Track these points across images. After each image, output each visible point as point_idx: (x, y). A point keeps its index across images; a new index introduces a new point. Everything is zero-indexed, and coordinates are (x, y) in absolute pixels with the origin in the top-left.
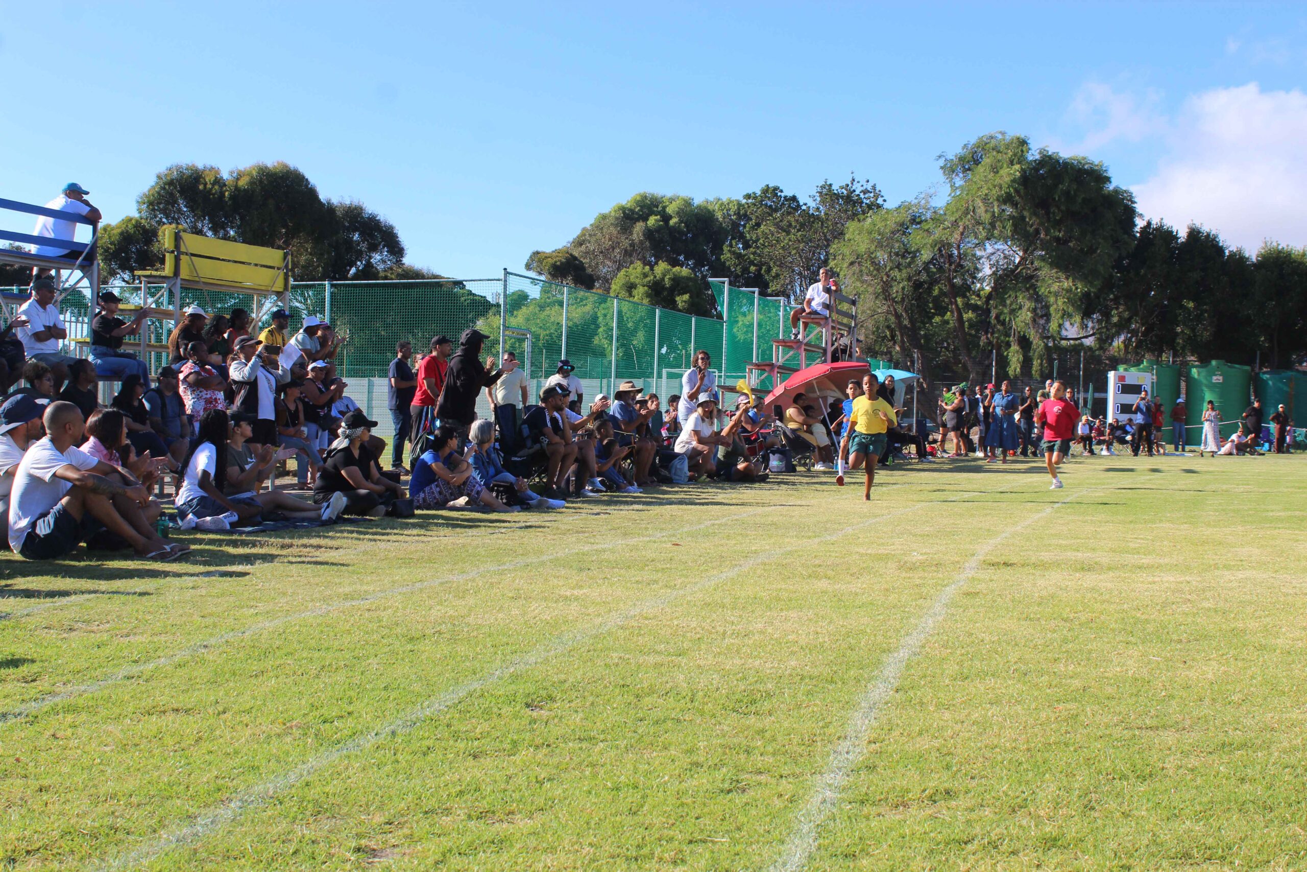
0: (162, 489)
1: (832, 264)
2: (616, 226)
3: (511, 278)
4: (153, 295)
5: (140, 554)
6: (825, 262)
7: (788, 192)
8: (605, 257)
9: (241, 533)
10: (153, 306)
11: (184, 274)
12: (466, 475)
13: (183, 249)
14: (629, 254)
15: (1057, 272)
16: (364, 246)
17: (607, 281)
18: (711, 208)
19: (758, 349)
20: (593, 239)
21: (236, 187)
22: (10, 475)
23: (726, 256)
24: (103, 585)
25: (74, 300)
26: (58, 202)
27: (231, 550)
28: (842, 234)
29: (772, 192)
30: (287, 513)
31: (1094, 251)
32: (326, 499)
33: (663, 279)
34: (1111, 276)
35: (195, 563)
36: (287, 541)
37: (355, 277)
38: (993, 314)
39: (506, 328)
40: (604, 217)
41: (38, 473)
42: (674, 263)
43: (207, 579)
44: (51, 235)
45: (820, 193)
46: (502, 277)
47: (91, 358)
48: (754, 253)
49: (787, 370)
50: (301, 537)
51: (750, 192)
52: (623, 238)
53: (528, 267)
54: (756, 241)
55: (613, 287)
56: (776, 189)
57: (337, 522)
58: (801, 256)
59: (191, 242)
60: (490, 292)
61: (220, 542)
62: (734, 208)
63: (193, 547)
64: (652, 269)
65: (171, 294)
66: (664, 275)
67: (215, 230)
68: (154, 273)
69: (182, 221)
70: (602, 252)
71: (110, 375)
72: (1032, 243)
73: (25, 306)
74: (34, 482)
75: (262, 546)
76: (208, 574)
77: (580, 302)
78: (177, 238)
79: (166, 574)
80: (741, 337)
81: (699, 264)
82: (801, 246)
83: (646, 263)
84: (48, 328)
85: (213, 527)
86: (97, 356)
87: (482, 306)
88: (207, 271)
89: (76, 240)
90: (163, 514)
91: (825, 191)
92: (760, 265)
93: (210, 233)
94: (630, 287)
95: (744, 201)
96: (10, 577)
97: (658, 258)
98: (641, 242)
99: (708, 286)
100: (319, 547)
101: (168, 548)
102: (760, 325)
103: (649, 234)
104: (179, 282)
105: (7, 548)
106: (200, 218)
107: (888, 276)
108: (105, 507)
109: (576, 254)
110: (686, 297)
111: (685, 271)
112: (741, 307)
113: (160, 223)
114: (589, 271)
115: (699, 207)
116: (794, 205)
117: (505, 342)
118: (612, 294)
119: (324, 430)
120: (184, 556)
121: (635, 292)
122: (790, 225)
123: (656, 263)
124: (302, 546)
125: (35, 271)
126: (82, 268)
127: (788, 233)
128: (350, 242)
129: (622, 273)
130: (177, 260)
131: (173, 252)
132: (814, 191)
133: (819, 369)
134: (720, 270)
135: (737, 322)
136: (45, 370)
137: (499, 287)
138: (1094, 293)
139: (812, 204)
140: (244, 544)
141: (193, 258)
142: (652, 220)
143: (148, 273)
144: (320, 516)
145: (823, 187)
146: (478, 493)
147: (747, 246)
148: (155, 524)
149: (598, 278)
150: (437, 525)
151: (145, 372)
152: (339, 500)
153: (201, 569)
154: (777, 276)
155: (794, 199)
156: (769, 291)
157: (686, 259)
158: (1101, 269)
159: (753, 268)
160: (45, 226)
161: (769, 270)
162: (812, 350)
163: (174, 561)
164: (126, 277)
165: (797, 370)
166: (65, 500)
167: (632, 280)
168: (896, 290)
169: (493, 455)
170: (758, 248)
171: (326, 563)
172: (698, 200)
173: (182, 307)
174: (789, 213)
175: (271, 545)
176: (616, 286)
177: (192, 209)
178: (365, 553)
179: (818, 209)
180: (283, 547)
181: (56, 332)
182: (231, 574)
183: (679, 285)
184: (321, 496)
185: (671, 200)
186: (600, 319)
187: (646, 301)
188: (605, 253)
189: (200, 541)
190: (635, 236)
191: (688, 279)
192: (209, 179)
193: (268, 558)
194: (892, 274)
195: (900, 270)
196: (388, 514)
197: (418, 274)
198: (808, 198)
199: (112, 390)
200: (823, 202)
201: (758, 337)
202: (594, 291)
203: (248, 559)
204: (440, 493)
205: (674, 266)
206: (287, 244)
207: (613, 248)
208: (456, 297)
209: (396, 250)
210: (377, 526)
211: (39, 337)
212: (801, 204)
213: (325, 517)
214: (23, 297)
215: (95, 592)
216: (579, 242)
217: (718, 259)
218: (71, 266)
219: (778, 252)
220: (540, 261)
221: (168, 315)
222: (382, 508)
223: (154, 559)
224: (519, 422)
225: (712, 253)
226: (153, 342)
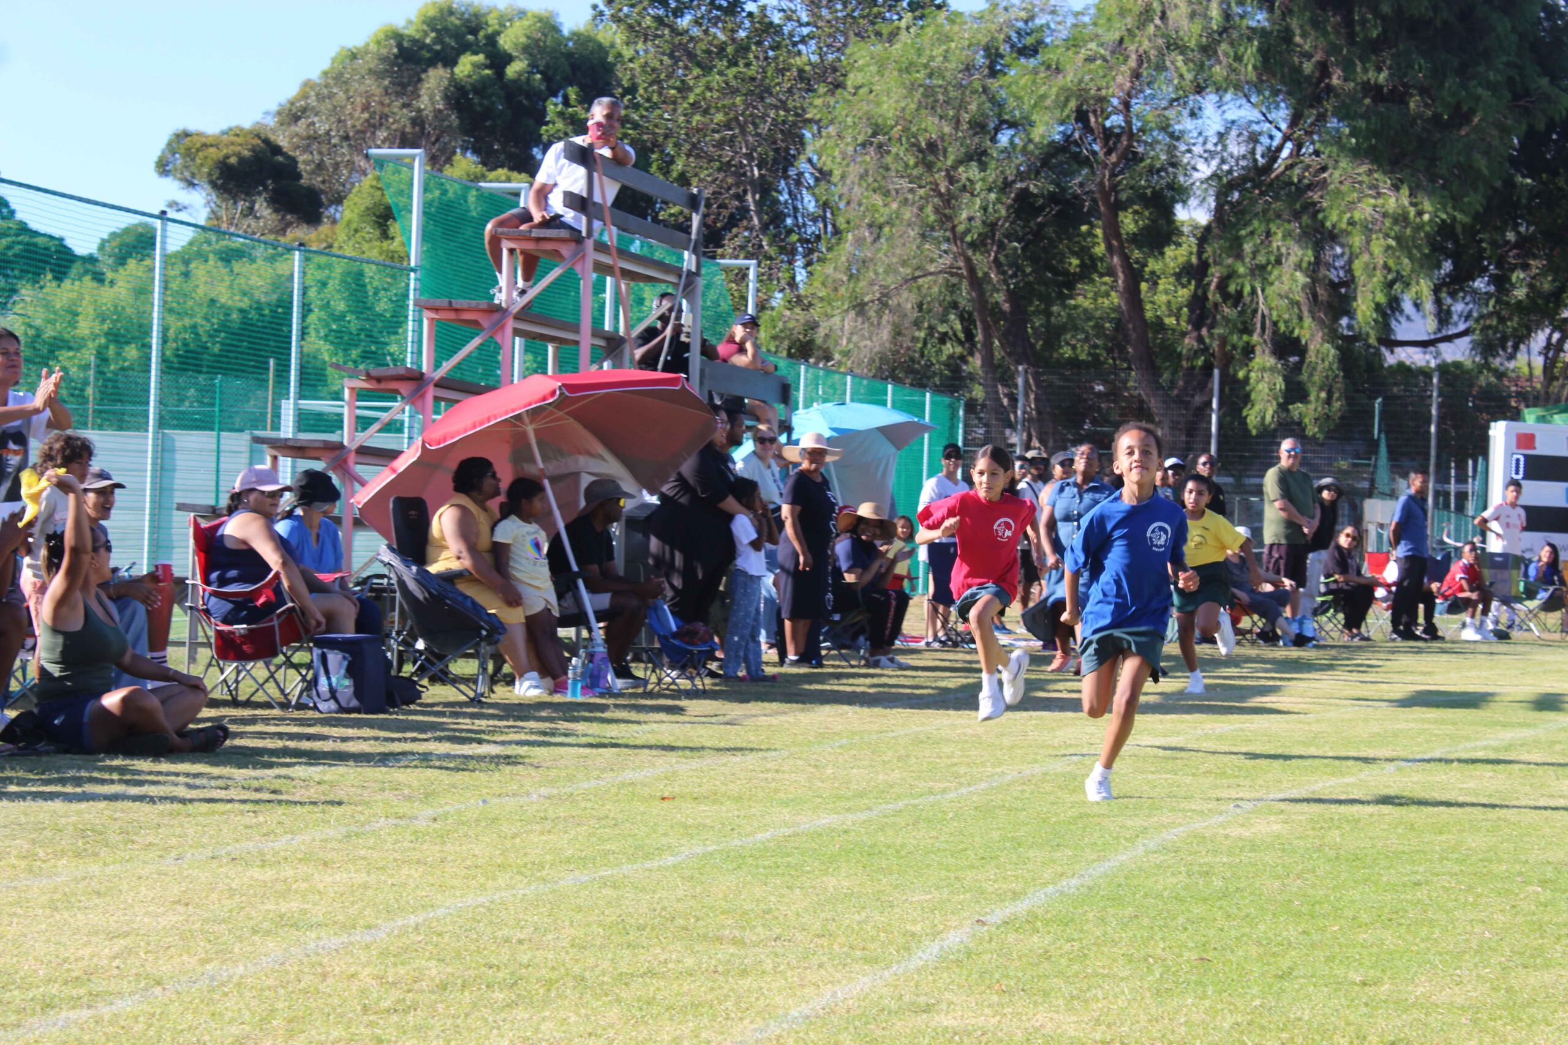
2: (377, 75)
15: (1370, 172)
17: (337, 200)
20: (324, 106)
31: (1467, 118)
34: (1510, 184)
38: (1215, 274)
52: (396, 100)
53: (164, 168)
70: (346, 138)
72: (1316, 100)
83: (434, 157)
97: (460, 144)
103: (458, 95)
107: (952, 180)
109: (283, 140)
123: (456, 159)
138: (1464, 225)
142: (466, 65)
158: (1481, 163)
168: (969, 211)
190: (424, 102)
194: (963, 173)
195: (983, 167)
216: (291, 114)
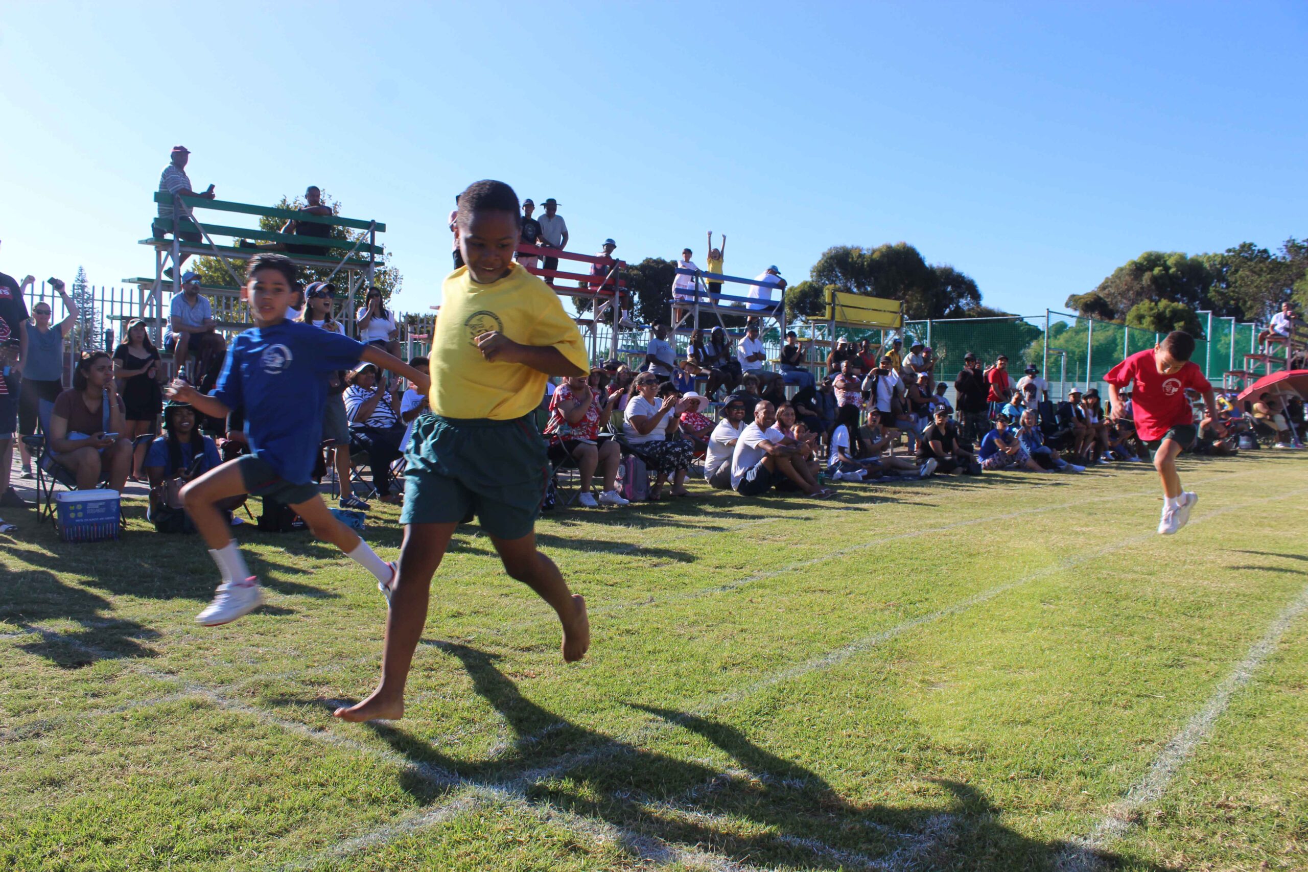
0: (822, 453)
1: (1295, 297)
2: (1130, 275)
3: (1052, 315)
4: (820, 330)
5: (806, 494)
6: (1289, 296)
7: (1261, 246)
8: (1122, 297)
9: (869, 483)
10: (820, 338)
11: (838, 318)
12: (1017, 448)
13: (837, 302)
14: (1140, 295)
16: (954, 295)
17: (1123, 313)
18: (1200, 260)
19: (1234, 360)
20: (1114, 285)
21: (872, 260)
22: (732, 445)
23: (1211, 293)
24: (784, 513)
25: (772, 334)
26: (761, 277)
27: (862, 494)
28: (1304, 275)
29: (1247, 247)
30: (898, 471)
32: (924, 462)
33: (1164, 312)
35: (840, 501)
36: (898, 488)
37: (949, 316)
39: (1048, 348)
40: (1121, 269)
41: (750, 444)
42: (1173, 300)
43: (845, 511)
44: (757, 297)
45: (1286, 246)
46: (1046, 314)
47: (780, 372)
48: (1233, 291)
49: (1257, 375)
50: (907, 486)
51: (1231, 247)
52: (1135, 283)
53: (1067, 305)
54: (1236, 282)
55: (1128, 318)
56: (1251, 244)
57: (931, 476)
58: (1270, 293)
59: (842, 298)
60: (1040, 324)
61: (855, 489)
62: (1218, 260)
63: (839, 491)
64: (1156, 304)
65: (830, 331)
66: (1165, 308)
67: (858, 287)
68: (819, 318)
69: (838, 282)
70: (1120, 294)
71: (793, 382)
73: (742, 340)
74: (747, 448)
75: (881, 491)
76: (847, 508)
77: (1104, 329)
78: (833, 296)
79: (822, 507)
80: (1223, 351)
81: (1192, 298)
82: (1271, 285)
83: (1152, 301)
84: (755, 354)
85: (852, 478)
86: (784, 370)
87: (1035, 333)
88: (852, 315)
89: (772, 299)
90: (821, 470)
91: (1290, 244)
92: (1237, 300)
93: (855, 290)
94: (1140, 318)
95: (1226, 254)
96: (731, 505)
97: (1161, 295)
98: (1149, 286)
99: (1197, 316)
100: (917, 493)
101: (823, 491)
102: (1236, 342)
103: (1154, 280)
104: (834, 323)
105: (730, 488)
106: (847, 280)
108: (786, 465)
109: (1101, 295)
110: (1182, 323)
111: (1180, 305)
112: (1223, 330)
113: (824, 284)
114: (1111, 307)
115: (1192, 260)
116: (1265, 256)
117: (1048, 356)
118: (1127, 324)
119: (922, 416)
120: (835, 497)
121: (1144, 321)
122: (1261, 270)
123: (1159, 300)
124: (906, 492)
125: (748, 319)
126: (775, 316)
127: (1260, 275)
128: (945, 292)
129: (1134, 308)
130: (833, 309)
131: (829, 304)
132: (1281, 245)
133: (1281, 375)
134: (1207, 304)
135: (1220, 341)
136: (754, 380)
137: (1044, 320)
139: (1279, 254)
140: (872, 491)
141: (844, 308)
142: (1156, 271)
143: (815, 318)
144: (920, 473)
145: (1288, 241)
146: (1025, 460)
147: (1228, 286)
148: (816, 476)
149: (1117, 312)
150: (997, 481)
151: (812, 379)
152: (932, 463)
153: (843, 505)
154: (1251, 307)
155: (1265, 251)
156: (1245, 318)
157: (1183, 296)
159: (1232, 302)
160: (754, 291)
161: (1245, 302)
162: (1277, 361)
163: (827, 499)
164: (804, 318)
165: (1263, 376)
166: (763, 460)
167: (1142, 312)
169: (1036, 436)
170: (1236, 287)
171: (921, 504)
172: (1190, 255)
173: (837, 337)
174: (1261, 262)
175: (887, 491)
176: (1129, 317)
177: (844, 274)
178: (947, 498)
179: (1284, 258)
180: (895, 493)
181: (760, 356)
182: (861, 509)
183: (1176, 315)
184: (921, 460)
185: (1170, 256)
186: (1119, 340)
187: (1152, 328)
188: (1123, 294)
189: (843, 488)
190: (1144, 282)
191: (1183, 311)
192: (855, 255)
193: (885, 500)
196: (964, 473)
197: (990, 313)
198: (1277, 251)
199: (793, 390)
200: (1289, 251)
201: (1236, 352)
202: (1113, 321)
203: (872, 500)
204: (999, 460)
205: (1173, 302)
206: (905, 294)
207: (1128, 290)
208: (1017, 327)
209: (976, 295)
210: (957, 481)
211: (751, 359)
212: (1271, 254)
213: (923, 474)
214: (741, 335)
215: (779, 517)
216: (1103, 287)
217: (1206, 296)
218: (769, 315)
219: (1252, 290)
220: (1076, 301)
221: (827, 344)
222: (960, 469)
223: (815, 498)
224: (1054, 412)
225: (1202, 292)
226: (819, 361)
